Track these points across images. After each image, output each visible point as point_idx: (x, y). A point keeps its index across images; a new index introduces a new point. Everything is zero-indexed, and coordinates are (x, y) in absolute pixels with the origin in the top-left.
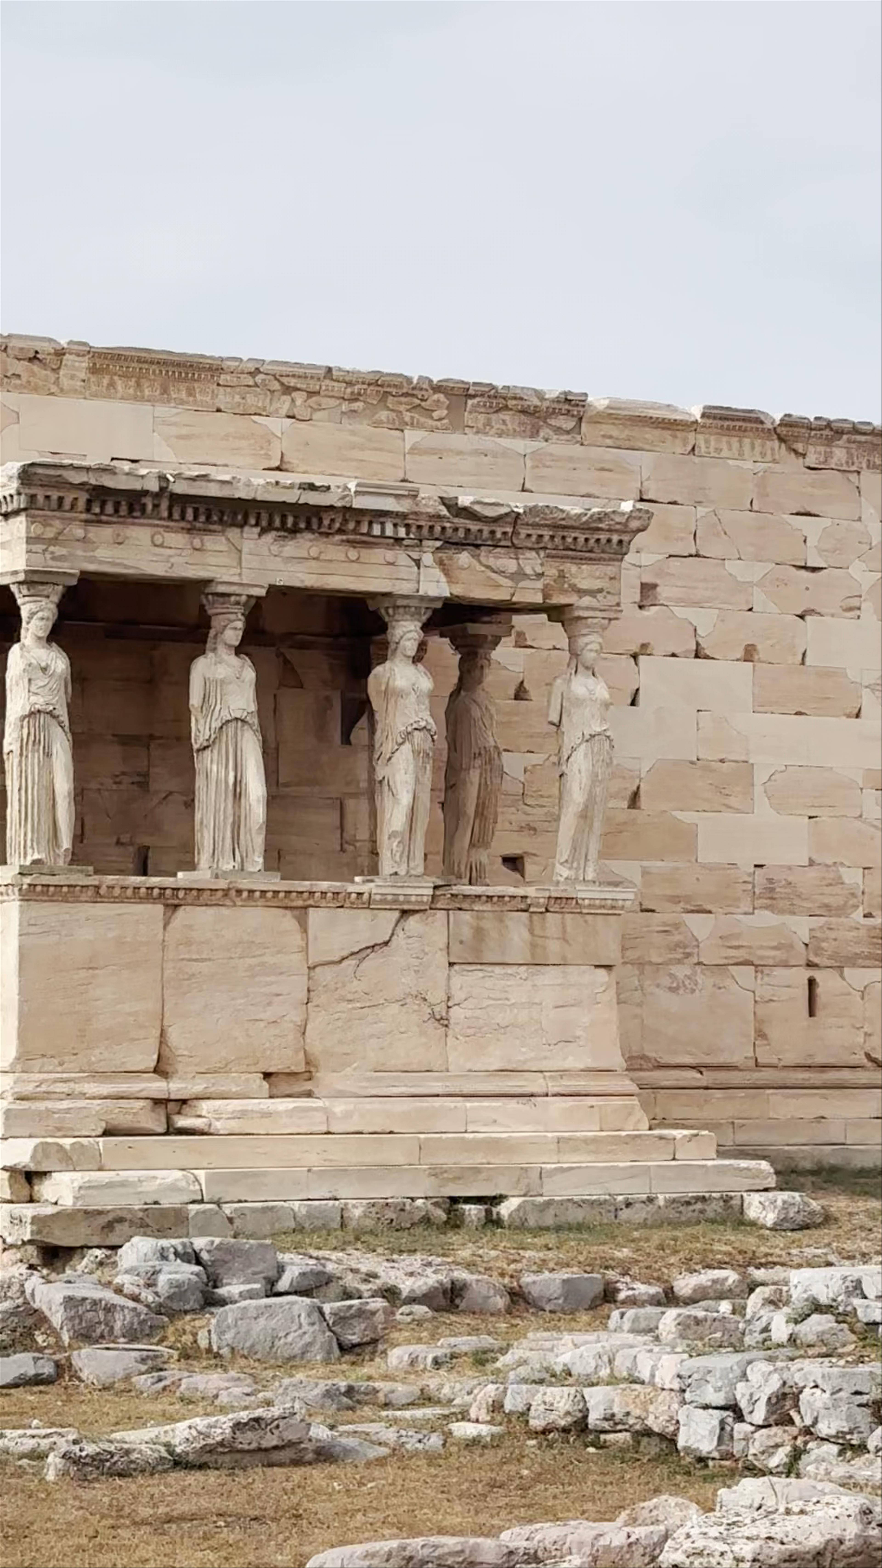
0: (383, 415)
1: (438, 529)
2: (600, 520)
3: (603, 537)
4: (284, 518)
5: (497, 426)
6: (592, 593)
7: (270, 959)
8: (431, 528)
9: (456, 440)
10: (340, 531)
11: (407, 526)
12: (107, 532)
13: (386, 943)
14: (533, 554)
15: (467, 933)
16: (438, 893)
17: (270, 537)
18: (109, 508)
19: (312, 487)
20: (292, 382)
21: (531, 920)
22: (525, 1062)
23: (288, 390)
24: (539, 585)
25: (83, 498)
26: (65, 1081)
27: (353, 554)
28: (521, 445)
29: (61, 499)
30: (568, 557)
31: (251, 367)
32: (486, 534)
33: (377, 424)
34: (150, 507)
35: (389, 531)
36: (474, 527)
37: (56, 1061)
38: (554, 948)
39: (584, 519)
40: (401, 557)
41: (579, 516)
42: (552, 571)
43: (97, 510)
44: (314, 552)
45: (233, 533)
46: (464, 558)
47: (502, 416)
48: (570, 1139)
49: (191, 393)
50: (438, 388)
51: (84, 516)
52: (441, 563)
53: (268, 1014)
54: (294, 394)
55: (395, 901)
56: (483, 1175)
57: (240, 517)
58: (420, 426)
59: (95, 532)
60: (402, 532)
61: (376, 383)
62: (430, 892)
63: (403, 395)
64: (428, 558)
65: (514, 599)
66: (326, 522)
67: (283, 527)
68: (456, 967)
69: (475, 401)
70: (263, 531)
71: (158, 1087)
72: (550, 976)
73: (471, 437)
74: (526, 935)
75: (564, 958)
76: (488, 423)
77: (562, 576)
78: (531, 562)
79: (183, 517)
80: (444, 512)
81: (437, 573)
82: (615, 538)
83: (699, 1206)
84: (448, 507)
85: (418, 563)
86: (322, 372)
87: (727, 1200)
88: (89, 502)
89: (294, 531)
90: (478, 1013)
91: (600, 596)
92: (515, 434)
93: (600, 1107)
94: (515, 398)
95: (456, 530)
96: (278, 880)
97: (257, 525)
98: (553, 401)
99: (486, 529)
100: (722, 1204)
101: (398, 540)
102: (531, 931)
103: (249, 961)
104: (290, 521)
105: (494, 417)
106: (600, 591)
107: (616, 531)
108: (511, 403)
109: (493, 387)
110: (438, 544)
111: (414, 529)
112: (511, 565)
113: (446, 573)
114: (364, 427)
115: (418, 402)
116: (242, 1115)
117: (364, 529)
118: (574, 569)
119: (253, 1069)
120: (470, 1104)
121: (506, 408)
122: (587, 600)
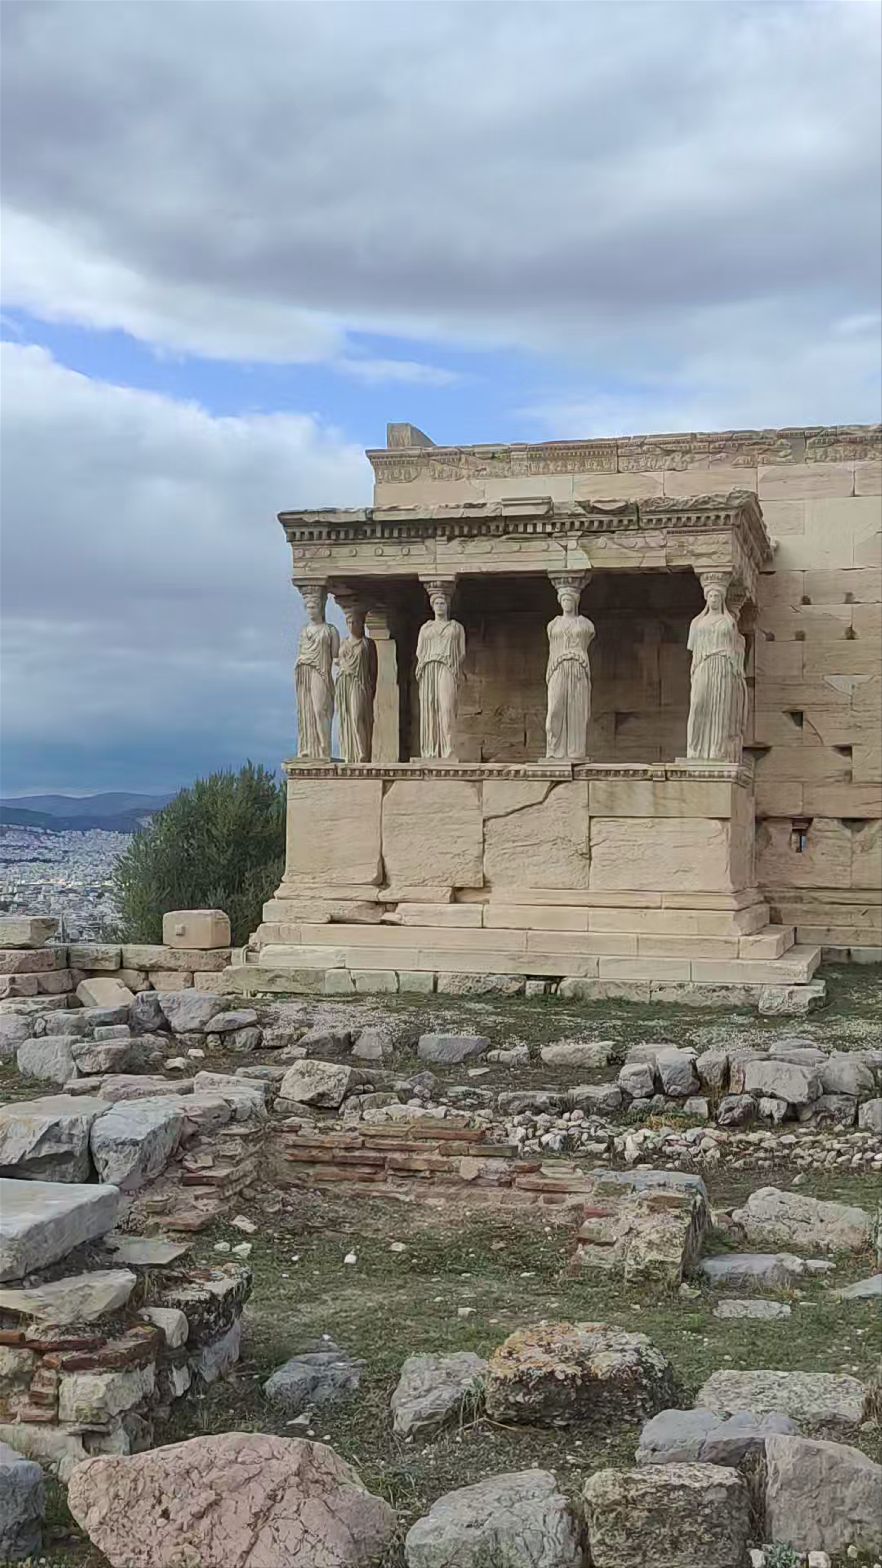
0: (741, 459)
1: (577, 524)
2: (705, 503)
3: (712, 515)
4: (461, 528)
5: (831, 455)
6: (709, 555)
7: (455, 814)
8: (572, 524)
9: (799, 468)
10: (506, 532)
11: (554, 525)
12: (345, 551)
13: (541, 803)
14: (657, 533)
15: (602, 796)
16: (576, 769)
17: (455, 542)
18: (342, 535)
19: (471, 506)
20: (669, 447)
21: (654, 787)
22: (647, 885)
23: (668, 452)
24: (663, 552)
25: (325, 531)
26: (312, 889)
27: (515, 546)
28: (850, 465)
29: (311, 533)
30: (685, 532)
31: (639, 441)
32: (615, 523)
33: (736, 465)
34: (369, 533)
35: (539, 529)
36: (605, 519)
37: (310, 876)
38: (673, 807)
39: (691, 503)
40: (554, 545)
41: (687, 502)
42: (672, 542)
43: (333, 537)
44: (488, 549)
45: (429, 542)
46: (602, 541)
47: (836, 447)
48: (647, 939)
49: (600, 464)
50: (781, 436)
51: (327, 542)
52: (583, 547)
53: (455, 849)
54: (673, 455)
55: (545, 776)
56: (551, 961)
57: (430, 531)
58: (770, 463)
59: (335, 551)
60: (549, 529)
61: (731, 439)
62: (570, 768)
63: (754, 444)
64: (572, 544)
65: (642, 565)
66: (493, 528)
67: (461, 535)
68: (595, 820)
69: (811, 440)
70: (450, 539)
71: (375, 894)
72: (670, 825)
73: (812, 464)
74: (651, 798)
75: (682, 812)
76: (826, 454)
77: (682, 546)
78: (655, 538)
79: (391, 537)
80: (581, 511)
81: (580, 554)
82: (723, 514)
83: (724, 992)
84: (584, 508)
85: (565, 548)
86: (689, 437)
87: (748, 990)
88: (329, 534)
89: (472, 536)
90: (613, 850)
91: (714, 557)
92: (847, 459)
93: (698, 918)
94: (842, 434)
95: (592, 522)
96: (457, 763)
97: (443, 535)
98: (875, 431)
99: (615, 520)
100: (743, 992)
101: (550, 535)
102: (654, 795)
103: (440, 815)
104: (466, 530)
105: (830, 449)
106: (714, 553)
107: (723, 509)
108: (840, 438)
109: (823, 429)
110: (579, 533)
111: (558, 525)
112: (640, 542)
113: (587, 552)
114: (727, 468)
115: (766, 447)
116: (421, 913)
117: (521, 529)
118: (691, 539)
119: (445, 884)
120: (591, 911)
121: (838, 441)
122: (704, 561)
